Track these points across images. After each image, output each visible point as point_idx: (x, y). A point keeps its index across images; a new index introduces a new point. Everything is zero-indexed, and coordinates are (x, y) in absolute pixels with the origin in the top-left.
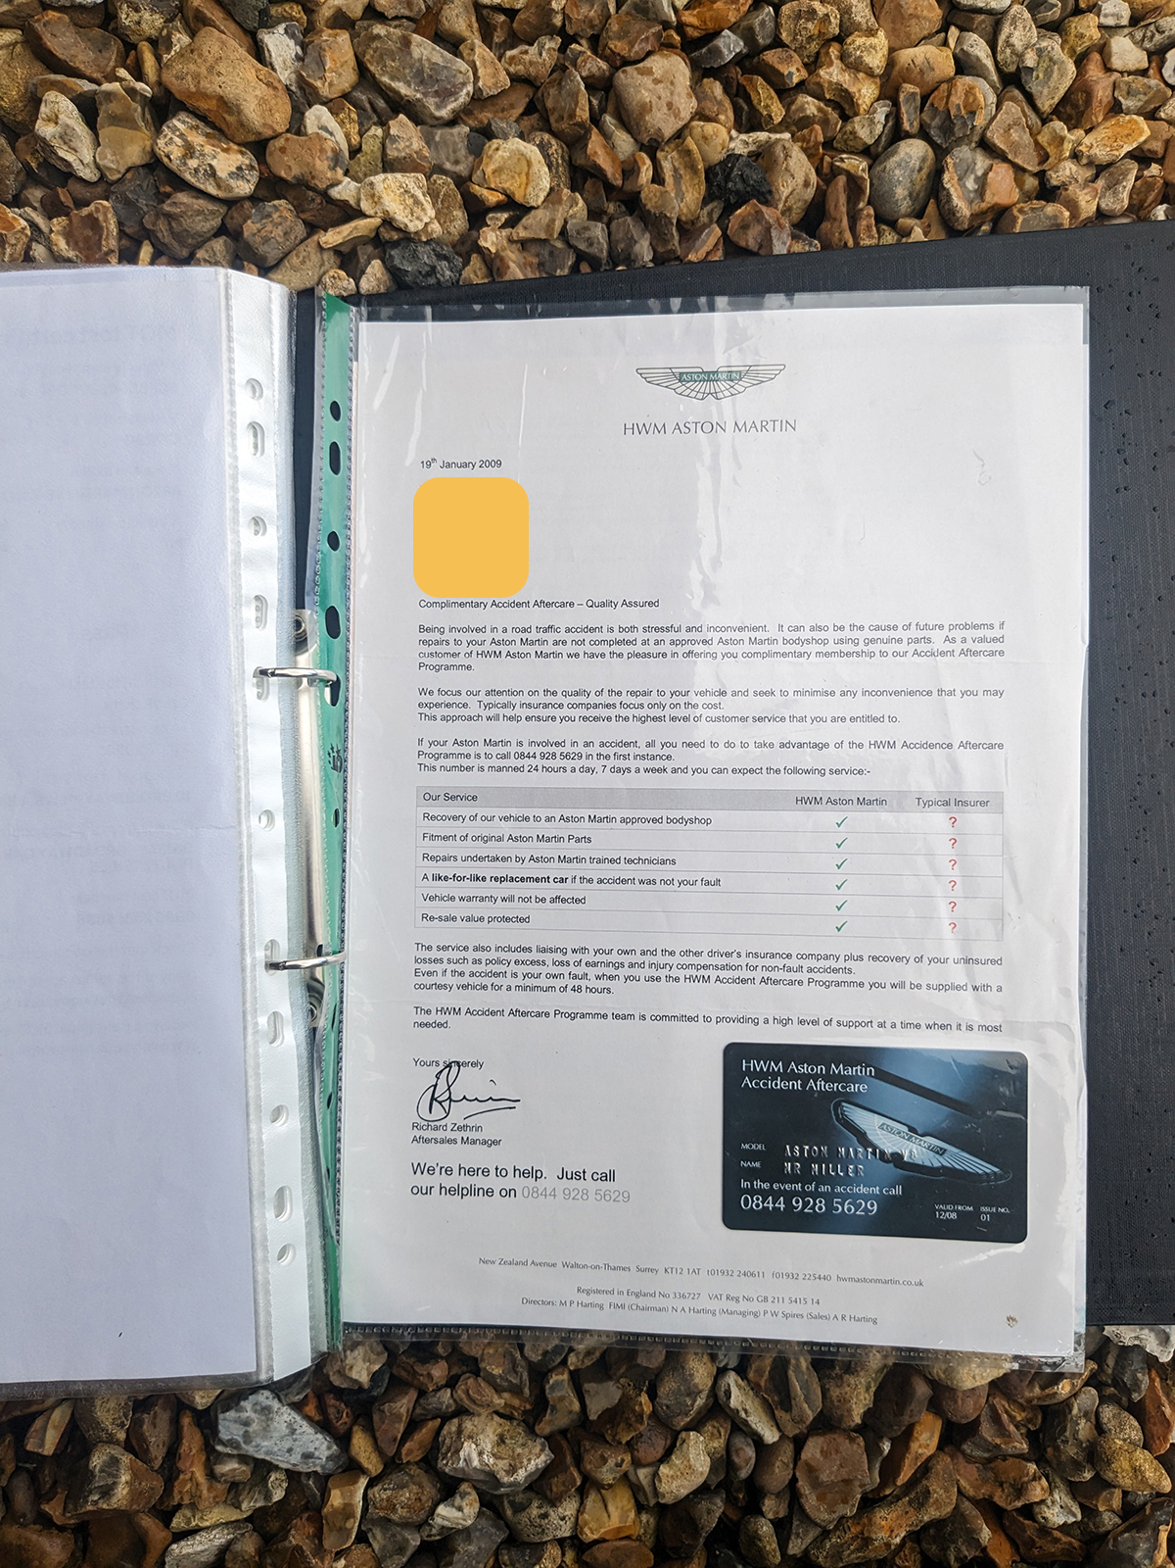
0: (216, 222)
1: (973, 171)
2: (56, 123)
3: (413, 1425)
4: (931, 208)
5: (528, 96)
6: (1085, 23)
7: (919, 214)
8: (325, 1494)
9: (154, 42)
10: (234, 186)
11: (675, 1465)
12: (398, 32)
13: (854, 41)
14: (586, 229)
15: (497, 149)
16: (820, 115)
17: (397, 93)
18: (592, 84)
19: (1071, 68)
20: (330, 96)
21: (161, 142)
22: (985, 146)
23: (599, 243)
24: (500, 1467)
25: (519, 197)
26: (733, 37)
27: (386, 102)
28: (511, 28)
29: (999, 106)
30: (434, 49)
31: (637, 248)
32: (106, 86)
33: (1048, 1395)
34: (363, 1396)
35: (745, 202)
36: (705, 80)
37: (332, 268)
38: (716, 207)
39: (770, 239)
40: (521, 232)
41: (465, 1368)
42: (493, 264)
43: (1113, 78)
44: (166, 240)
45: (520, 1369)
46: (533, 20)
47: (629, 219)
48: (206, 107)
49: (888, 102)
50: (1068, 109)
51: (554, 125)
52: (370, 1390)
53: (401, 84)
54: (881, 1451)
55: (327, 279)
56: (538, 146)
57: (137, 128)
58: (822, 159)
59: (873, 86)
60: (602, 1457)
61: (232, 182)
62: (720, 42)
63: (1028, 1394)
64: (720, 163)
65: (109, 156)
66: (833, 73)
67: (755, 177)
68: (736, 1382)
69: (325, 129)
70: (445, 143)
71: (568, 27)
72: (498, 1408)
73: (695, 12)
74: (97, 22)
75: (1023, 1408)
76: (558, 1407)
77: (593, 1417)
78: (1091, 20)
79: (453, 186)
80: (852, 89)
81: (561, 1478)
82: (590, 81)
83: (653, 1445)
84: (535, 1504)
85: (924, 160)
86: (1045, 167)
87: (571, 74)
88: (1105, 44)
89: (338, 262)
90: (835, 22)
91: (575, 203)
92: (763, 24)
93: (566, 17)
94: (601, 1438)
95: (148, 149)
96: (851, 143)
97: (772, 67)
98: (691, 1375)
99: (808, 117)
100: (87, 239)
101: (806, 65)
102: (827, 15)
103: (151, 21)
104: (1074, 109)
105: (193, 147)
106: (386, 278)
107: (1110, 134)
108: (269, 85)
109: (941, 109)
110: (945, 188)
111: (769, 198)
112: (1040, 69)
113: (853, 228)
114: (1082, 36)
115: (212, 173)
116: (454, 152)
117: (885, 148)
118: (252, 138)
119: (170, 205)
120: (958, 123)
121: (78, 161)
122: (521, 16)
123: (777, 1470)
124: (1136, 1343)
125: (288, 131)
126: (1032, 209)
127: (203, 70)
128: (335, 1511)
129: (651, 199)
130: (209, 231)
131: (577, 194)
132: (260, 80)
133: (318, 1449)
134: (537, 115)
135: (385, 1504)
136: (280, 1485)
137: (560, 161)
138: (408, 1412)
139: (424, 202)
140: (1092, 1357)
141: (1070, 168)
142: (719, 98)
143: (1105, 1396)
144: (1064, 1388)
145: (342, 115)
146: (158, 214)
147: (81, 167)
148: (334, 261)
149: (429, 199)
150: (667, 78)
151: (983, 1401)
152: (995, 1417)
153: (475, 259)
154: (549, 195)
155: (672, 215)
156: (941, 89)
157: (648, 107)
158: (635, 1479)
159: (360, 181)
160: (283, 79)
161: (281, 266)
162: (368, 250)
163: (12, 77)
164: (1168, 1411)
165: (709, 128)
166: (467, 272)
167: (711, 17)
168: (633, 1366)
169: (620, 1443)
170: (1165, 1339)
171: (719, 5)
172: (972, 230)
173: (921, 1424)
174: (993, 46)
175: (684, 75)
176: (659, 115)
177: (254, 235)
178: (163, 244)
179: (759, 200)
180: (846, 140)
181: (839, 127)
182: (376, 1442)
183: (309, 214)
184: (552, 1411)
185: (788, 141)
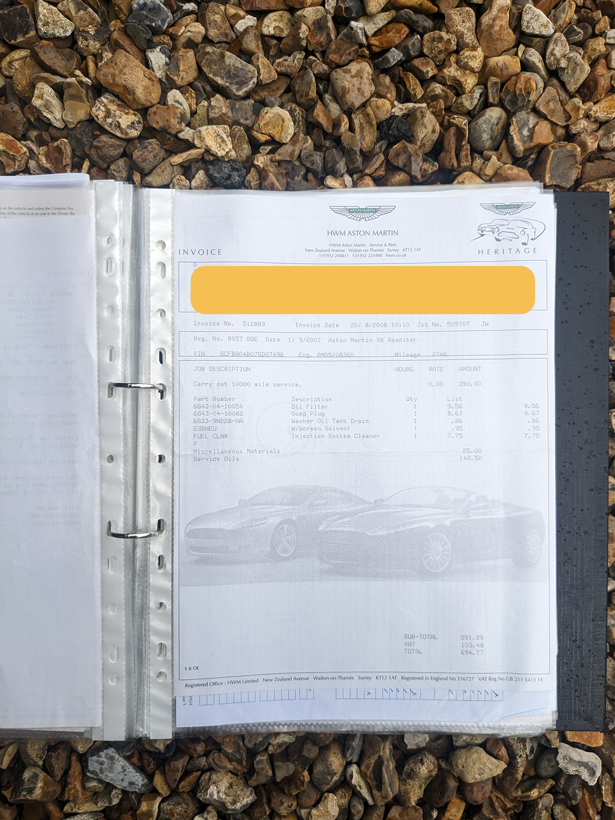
0: (121, 150)
1: (527, 125)
2: (42, 99)
3: (186, 773)
5: (286, 83)
6: (597, 42)
7: (496, 149)
8: (139, 803)
9: (94, 55)
11: (320, 810)
12: (219, 50)
13: (464, 53)
14: (311, 155)
15: (267, 113)
16: (443, 94)
17: (217, 83)
18: (319, 78)
19: (587, 68)
20: (182, 85)
21: (94, 109)
22: (535, 111)
23: (317, 163)
24: (228, 800)
25: (277, 138)
26: (397, 52)
27: (211, 87)
28: (279, 47)
29: (544, 89)
30: (237, 59)
31: (338, 166)
32: (69, 80)
33: (525, 796)
34: (161, 756)
35: (398, 141)
36: (381, 75)
37: (179, 174)
38: (383, 144)
39: (411, 163)
40: (278, 158)
41: (214, 747)
42: (262, 174)
43: (611, 73)
44: (95, 159)
45: (242, 751)
46: (290, 43)
47: (334, 150)
48: (118, 91)
49: (482, 87)
50: (585, 90)
51: (298, 99)
52: (165, 753)
53: (219, 78)
54: (432, 816)
55: (175, 180)
56: (289, 111)
57: (83, 101)
58: (444, 118)
59: (474, 78)
60: (281, 801)
61: (128, 131)
62: (389, 55)
63: (514, 794)
64: (387, 120)
65: (69, 116)
66: (452, 71)
67: (404, 128)
68: (357, 770)
69: (178, 102)
70: (241, 108)
71: (309, 47)
72: (229, 770)
73: (377, 38)
74: (69, 44)
75: (512, 801)
76: (260, 773)
77: (278, 780)
78: (601, 41)
79: (243, 132)
80: (462, 80)
81: (260, 809)
82: (319, 76)
83: (310, 798)
85: (500, 119)
86: (569, 123)
87: (308, 72)
88: (608, 54)
89: (182, 171)
90: (454, 43)
91: (306, 141)
92: (414, 43)
93: (308, 41)
94: (282, 791)
95: (88, 112)
96: (461, 109)
97: (417, 68)
98: (331, 764)
99: (437, 95)
100: (56, 158)
101: (437, 66)
102: (449, 39)
103: (94, 45)
104: (588, 91)
105: (110, 112)
106: (206, 180)
107: (607, 105)
108: (150, 79)
109: (511, 90)
110: (510, 135)
111: (412, 139)
112: (569, 68)
113: (457, 156)
114: (595, 50)
115: (118, 126)
116: (246, 113)
117: (479, 112)
118: (140, 107)
119: (97, 142)
120: (520, 99)
121: (53, 118)
122: (284, 41)
123: (374, 818)
124: (576, 773)
125: (159, 103)
126: (560, 146)
127: (117, 72)
128: (143, 813)
129: (346, 140)
130: (117, 155)
131: (308, 137)
132: (146, 77)
133: (137, 780)
134: (291, 93)
135: (169, 812)
136: (117, 796)
137: (301, 119)
138: (183, 766)
139: (227, 141)
140: (552, 778)
141: (583, 123)
142: (388, 85)
143: (558, 799)
144: (534, 793)
145: (187, 95)
146: (92, 146)
147: (55, 121)
148: (179, 171)
149: (230, 139)
150: (359, 75)
151: (487, 795)
152: (492, 804)
153: (253, 170)
154: (293, 137)
155: (357, 149)
156: (512, 79)
157: (347, 90)
158: (299, 814)
159: (194, 129)
160: (158, 75)
161: (152, 173)
162: (198, 165)
163: (23, 74)
164: (591, 812)
165: (380, 101)
166: (249, 177)
167: (386, 41)
168: (301, 756)
169: (292, 795)
170: (593, 773)
171: (390, 34)
172: (525, 157)
173: (452, 802)
174: (543, 55)
175: (368, 73)
176: (353, 95)
177: (138, 157)
178: (95, 161)
179: (406, 141)
180: (457, 108)
181: (454, 100)
182: (166, 780)
183: (168, 146)
184: (257, 774)
185: (425, 108)
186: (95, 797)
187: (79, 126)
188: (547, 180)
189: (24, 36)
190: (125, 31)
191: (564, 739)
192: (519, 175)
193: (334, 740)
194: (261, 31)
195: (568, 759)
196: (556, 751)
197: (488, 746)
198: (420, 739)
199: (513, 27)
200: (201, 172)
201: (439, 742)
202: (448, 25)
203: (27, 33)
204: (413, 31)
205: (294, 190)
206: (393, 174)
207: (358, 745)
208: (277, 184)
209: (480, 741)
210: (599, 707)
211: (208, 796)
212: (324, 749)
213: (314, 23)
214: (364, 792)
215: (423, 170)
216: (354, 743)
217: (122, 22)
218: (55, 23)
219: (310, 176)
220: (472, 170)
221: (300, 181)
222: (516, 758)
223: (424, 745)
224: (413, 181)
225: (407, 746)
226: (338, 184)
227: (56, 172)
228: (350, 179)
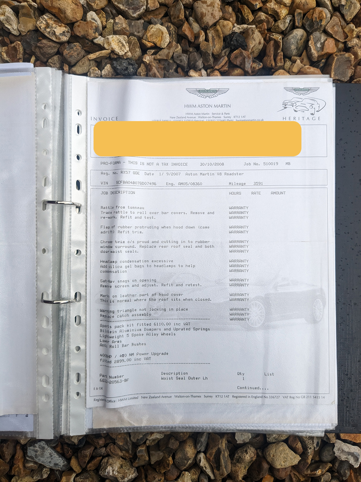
0: (56, 50)
1: (320, 40)
2: (4, 15)
3: (92, 458)
4: (304, 53)
5: (165, 10)
7: (300, 55)
8: (61, 477)
10: (61, 38)
14: (180, 56)
15: (152, 28)
16: (266, 19)
17: (120, 8)
18: (186, 7)
19: (359, 6)
20: (97, 9)
21: (38, 23)
22: (325, 32)
23: (184, 61)
24: (120, 476)
25: (158, 45)
27: (116, 11)
29: (331, 18)
31: (197, 63)
32: (23, 4)
33: (313, 474)
34: (76, 447)
35: (237, 49)
36: (226, 6)
37: (94, 66)
38: (227, 50)
39: (245, 62)
40: (158, 57)
41: (111, 441)
42: (148, 68)
44: (39, 55)
45: (129, 444)
47: (195, 53)
48: (55, 11)
49: (291, 16)
50: (357, 20)
51: (172, 20)
52: (78, 445)
53: (121, 5)
55: (91, 70)
56: (166, 27)
57: (31, 18)
58: (266, 35)
59: (286, 10)
60: (154, 477)
61: (61, 37)
63: (306, 473)
64: (230, 35)
65: (22, 27)
66: (272, 5)
67: (241, 40)
68: (203, 457)
69: (94, 19)
70: (135, 25)
72: (121, 456)
75: (304, 477)
76: (141, 458)
77: (152, 463)
79: (136, 40)
80: (279, 11)
82: (186, 5)
83: (173, 474)
85: (302, 36)
86: (347, 40)
87: (179, 3)
89: (96, 65)
91: (177, 47)
94: (155, 470)
95: (35, 25)
96: (277, 30)
97: (250, 2)
98: (187, 453)
99: (262, 20)
101: (263, 2)
104: (359, 20)
105: (49, 25)
106: (112, 71)
108: (76, 4)
109: (310, 18)
110: (309, 46)
111: (246, 48)
112: (347, 5)
113: (275, 59)
115: (54, 33)
116: (138, 29)
117: (289, 32)
118: (69, 22)
119: (40, 44)
120: (316, 24)
121: (12, 28)
124: (346, 459)
125: (81, 20)
126: (341, 55)
129: (203, 47)
130: (53, 53)
131: (179, 44)
132: (73, 3)
133: (60, 462)
134: (168, 17)
136: (47, 473)
137: (174, 33)
138: (90, 453)
139: (126, 45)
140: (330, 462)
141: (356, 41)
142: (230, 12)
143: (334, 476)
144: (319, 472)
145: (100, 15)
146: (37, 47)
147: (13, 30)
148: (94, 64)
149: (127, 44)
150: (212, 5)
151: (288, 473)
152: (291, 479)
153: (142, 65)
154: (169, 44)
155: (210, 52)
156: (310, 11)
157: (204, 14)
159: (104, 37)
160: (81, 2)
161: (76, 65)
162: (106, 61)
165: (226, 22)
166: (140, 70)
168: (167, 447)
169: (161, 473)
170: (356, 460)
172: (319, 61)
173: (265, 478)
175: (218, 4)
176: (208, 17)
177: (67, 54)
178: (39, 57)
179: (242, 49)
180: (275, 29)
181: (273, 24)
182: (79, 463)
183: (87, 48)
184: (138, 459)
185: (254, 28)
186: (32, 473)
187: (28, 34)
188: (332, 76)
191: (338, 437)
192: (314, 72)
193: (189, 437)
196: (333, 445)
197: (289, 441)
198: (246, 437)
200: (108, 66)
201: (258, 438)
205: (168, 77)
206: (233, 70)
207: (205, 440)
208: (158, 74)
209: (284, 438)
211: (106, 474)
212: (182, 443)
214: (209, 471)
215: (252, 68)
216: (202, 439)
219: (179, 70)
220: (284, 69)
221: (173, 72)
222: (307, 450)
223: (248, 441)
224: (246, 74)
225: (237, 442)
226: (197, 75)
227: (12, 62)
228: (205, 72)
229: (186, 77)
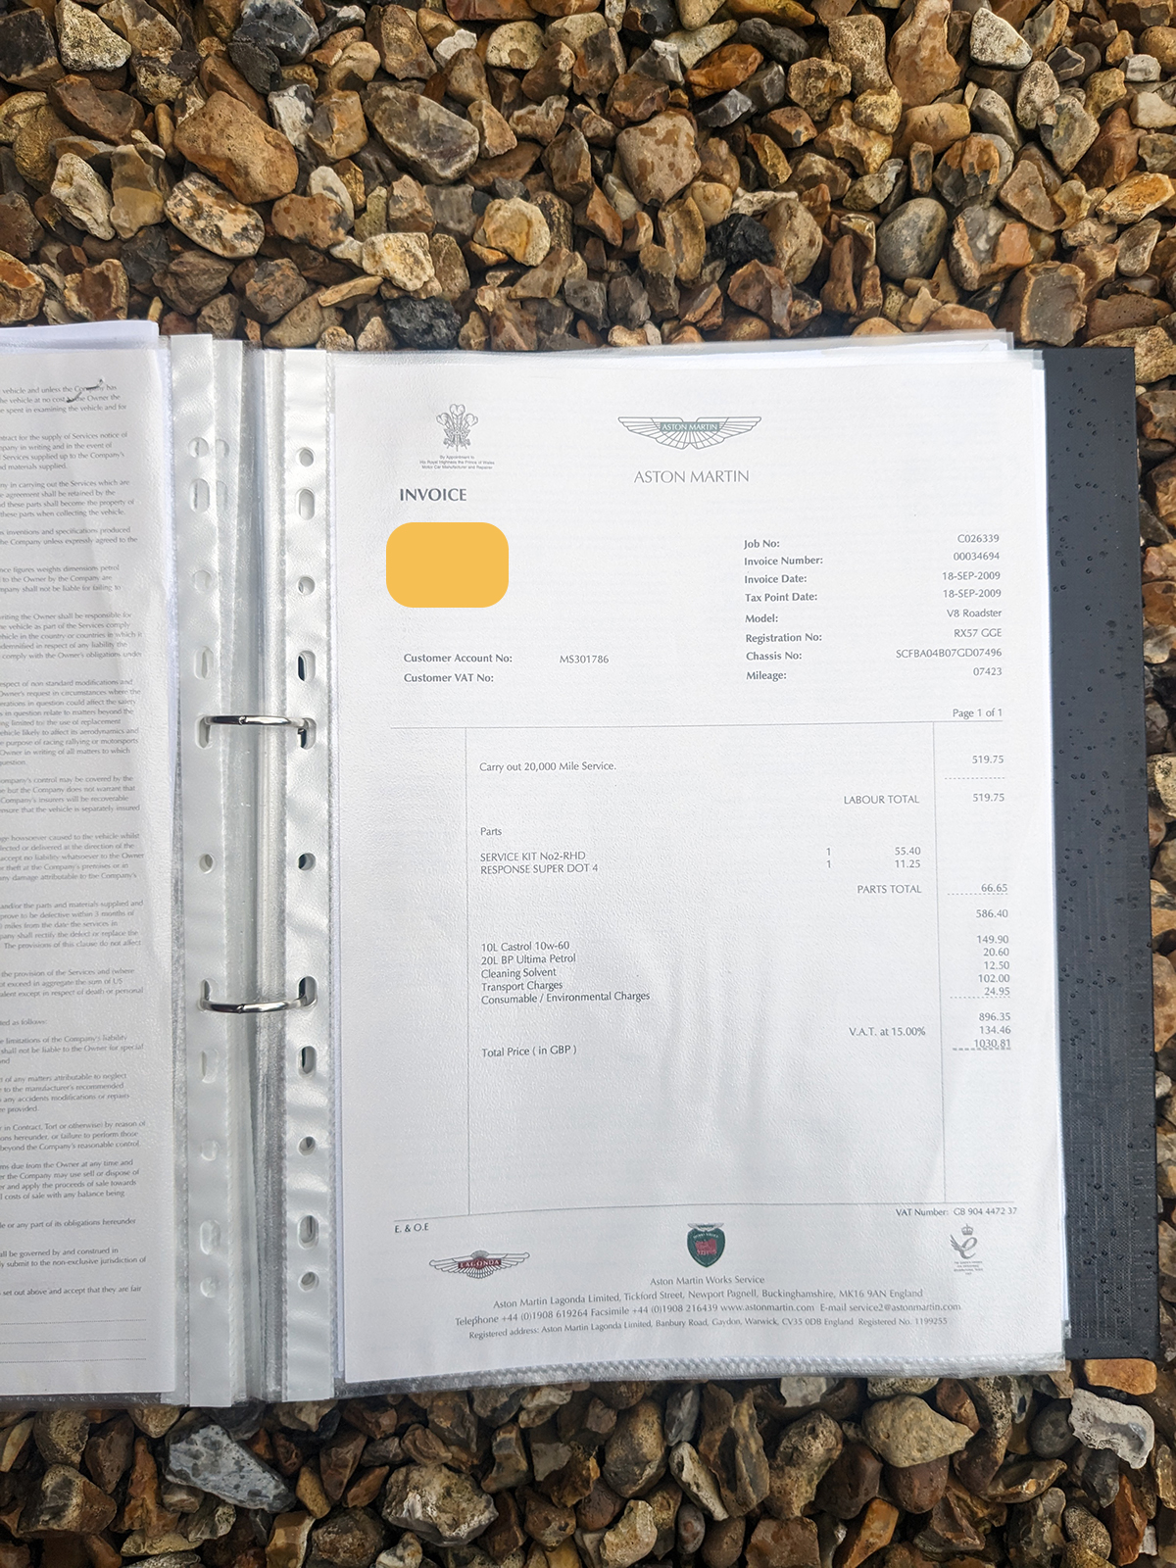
0: (222, 281)
1: (985, 230)
2: (71, 184)
3: (361, 1471)
5: (534, 155)
6: (1110, 79)
7: (929, 275)
8: (271, 1531)
9: (170, 103)
10: (238, 246)
11: (621, 1533)
12: (407, 94)
13: (865, 99)
14: (583, 288)
15: (499, 209)
16: (828, 173)
17: (403, 154)
18: (595, 144)
19: (1094, 126)
20: (337, 157)
21: (170, 203)
22: (999, 204)
23: (595, 302)
24: (444, 1520)
25: (518, 257)
26: (741, 97)
27: (392, 161)
28: (520, 88)
29: (1015, 165)
30: (440, 110)
31: (634, 307)
32: (122, 149)
33: (1012, 1494)
34: (312, 1439)
35: (747, 262)
36: (711, 140)
37: (333, 324)
38: (718, 267)
39: (771, 301)
40: (521, 293)
41: (414, 1418)
42: (491, 324)
43: (1138, 135)
44: (174, 297)
45: (468, 1424)
46: (541, 80)
47: (627, 278)
48: (216, 169)
49: (899, 160)
50: (1091, 167)
51: (557, 185)
52: (318, 1433)
53: (407, 145)
54: (835, 1539)
55: (326, 336)
56: (540, 206)
57: (149, 189)
58: (830, 218)
59: (885, 145)
60: (546, 1519)
61: (237, 243)
62: (726, 102)
63: (990, 1491)
64: (725, 223)
65: (122, 216)
66: (843, 132)
67: (757, 237)
68: (690, 1454)
69: (331, 190)
70: (448, 201)
71: (575, 88)
72: (444, 1461)
73: (703, 72)
74: (120, 83)
75: (986, 1505)
76: (504, 1465)
77: (540, 1478)
78: (1117, 75)
79: (455, 245)
80: (863, 148)
81: (505, 1536)
82: (595, 141)
83: (601, 1510)
84: (478, 1560)
85: (934, 219)
86: (1062, 226)
87: (575, 134)
88: (1132, 100)
89: (340, 318)
90: (846, 80)
91: (573, 262)
92: (771, 83)
93: (574, 77)
94: (547, 1500)
95: (159, 209)
96: (861, 202)
97: (779, 126)
98: (640, 1444)
99: (816, 176)
101: (815, 123)
102: (838, 73)
103: (169, 85)
104: (1095, 167)
105: (201, 208)
106: (385, 334)
107: (1132, 193)
108: (277, 146)
109: (954, 167)
110: (954, 249)
111: (772, 257)
112: (1061, 126)
113: (857, 288)
114: (1107, 92)
115: (218, 234)
116: (458, 210)
117: (895, 207)
118: (258, 199)
119: (177, 264)
120: (971, 183)
121: (92, 221)
122: (529, 77)
123: (725, 1546)
124: (1107, 1446)
125: (294, 191)
126: (1046, 270)
127: (214, 134)
128: (278, 1552)
129: (649, 260)
130: (215, 289)
131: (577, 254)
132: (269, 142)
133: (265, 1488)
134: (542, 174)
135: (328, 1546)
136: (227, 1520)
137: (562, 221)
138: (355, 1458)
139: (424, 261)
140: (1062, 1458)
141: (1088, 228)
142: (724, 157)
143: (1074, 1498)
144: (1029, 1488)
145: (348, 176)
146: (167, 272)
147: (95, 226)
148: (333, 318)
149: (429, 258)
150: (670, 138)
151: (940, 1494)
152: (948, 1512)
153: (473, 316)
154: (548, 254)
155: (670, 277)
156: (955, 147)
157: (649, 168)
158: (580, 1543)
159: (362, 240)
160: (292, 142)
161: (283, 323)
162: (369, 307)
163: (34, 139)
164: (1137, 1520)
165: (712, 188)
166: (466, 330)
167: (719, 77)
168: (582, 1429)
169: (566, 1506)
170: (1138, 1445)
171: (728, 64)
172: (983, 290)
173: (872, 1510)
174: (1012, 103)
175: (688, 135)
176: (661, 176)
177: (256, 293)
178: (172, 301)
179: (761, 260)
180: (855, 199)
181: (848, 185)
182: (323, 1485)
183: (312, 272)
184: (498, 1469)
185: (794, 200)
186: (183, 1522)
187: (140, 234)
188: (1024, 332)
189: (35, 65)
190: (227, 58)
191: (1081, 1381)
192: (971, 322)
193: (645, 1399)
194: (486, 58)
195: (1091, 1418)
196: (1067, 1406)
197: (938, 1398)
198: (811, 1388)
199: (956, 50)
201: (844, 1391)
202: (835, 48)
203: (41, 61)
204: (769, 59)
205: (550, 350)
206: (737, 322)
207: (688, 1414)
208: (519, 341)
209: (921, 1388)
210: (1146, 1311)
211: (405, 1514)
212: (626, 1415)
213: (584, 44)
214: (707, 1495)
215: (793, 315)
216: (680, 1413)
217: (222, 41)
218: (94, 42)
219: (582, 327)
220: (883, 315)
221: (563, 334)
222: (992, 1421)
223: (818, 1401)
224: (774, 333)
225: (785, 1402)
226: (635, 342)
227: (96, 320)
228: (657, 331)
229: (603, 349)
